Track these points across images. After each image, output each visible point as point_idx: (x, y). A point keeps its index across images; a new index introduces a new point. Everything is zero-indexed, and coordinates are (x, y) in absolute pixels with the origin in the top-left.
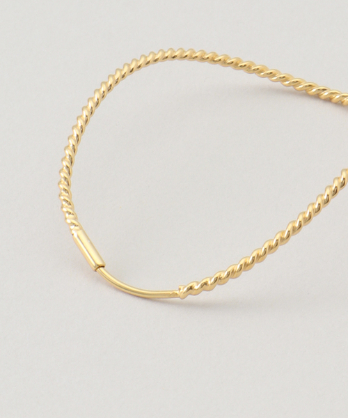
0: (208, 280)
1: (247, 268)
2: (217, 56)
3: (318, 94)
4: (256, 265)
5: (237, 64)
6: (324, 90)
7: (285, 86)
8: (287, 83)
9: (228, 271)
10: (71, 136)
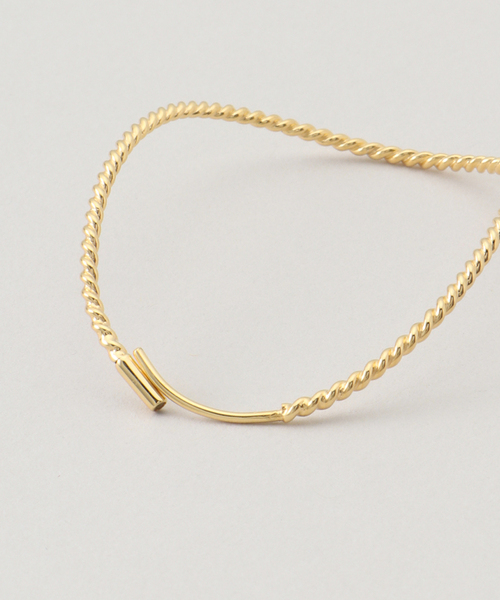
0: (324, 394)
1: (376, 375)
2: (264, 116)
3: (402, 161)
4: (388, 371)
5: (290, 128)
6: (410, 154)
7: (357, 154)
8: (360, 150)
9: (350, 380)
10: (90, 212)
